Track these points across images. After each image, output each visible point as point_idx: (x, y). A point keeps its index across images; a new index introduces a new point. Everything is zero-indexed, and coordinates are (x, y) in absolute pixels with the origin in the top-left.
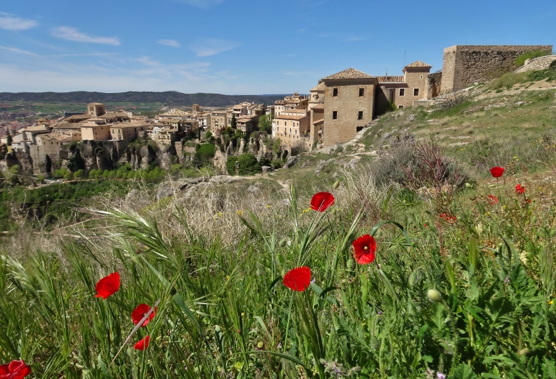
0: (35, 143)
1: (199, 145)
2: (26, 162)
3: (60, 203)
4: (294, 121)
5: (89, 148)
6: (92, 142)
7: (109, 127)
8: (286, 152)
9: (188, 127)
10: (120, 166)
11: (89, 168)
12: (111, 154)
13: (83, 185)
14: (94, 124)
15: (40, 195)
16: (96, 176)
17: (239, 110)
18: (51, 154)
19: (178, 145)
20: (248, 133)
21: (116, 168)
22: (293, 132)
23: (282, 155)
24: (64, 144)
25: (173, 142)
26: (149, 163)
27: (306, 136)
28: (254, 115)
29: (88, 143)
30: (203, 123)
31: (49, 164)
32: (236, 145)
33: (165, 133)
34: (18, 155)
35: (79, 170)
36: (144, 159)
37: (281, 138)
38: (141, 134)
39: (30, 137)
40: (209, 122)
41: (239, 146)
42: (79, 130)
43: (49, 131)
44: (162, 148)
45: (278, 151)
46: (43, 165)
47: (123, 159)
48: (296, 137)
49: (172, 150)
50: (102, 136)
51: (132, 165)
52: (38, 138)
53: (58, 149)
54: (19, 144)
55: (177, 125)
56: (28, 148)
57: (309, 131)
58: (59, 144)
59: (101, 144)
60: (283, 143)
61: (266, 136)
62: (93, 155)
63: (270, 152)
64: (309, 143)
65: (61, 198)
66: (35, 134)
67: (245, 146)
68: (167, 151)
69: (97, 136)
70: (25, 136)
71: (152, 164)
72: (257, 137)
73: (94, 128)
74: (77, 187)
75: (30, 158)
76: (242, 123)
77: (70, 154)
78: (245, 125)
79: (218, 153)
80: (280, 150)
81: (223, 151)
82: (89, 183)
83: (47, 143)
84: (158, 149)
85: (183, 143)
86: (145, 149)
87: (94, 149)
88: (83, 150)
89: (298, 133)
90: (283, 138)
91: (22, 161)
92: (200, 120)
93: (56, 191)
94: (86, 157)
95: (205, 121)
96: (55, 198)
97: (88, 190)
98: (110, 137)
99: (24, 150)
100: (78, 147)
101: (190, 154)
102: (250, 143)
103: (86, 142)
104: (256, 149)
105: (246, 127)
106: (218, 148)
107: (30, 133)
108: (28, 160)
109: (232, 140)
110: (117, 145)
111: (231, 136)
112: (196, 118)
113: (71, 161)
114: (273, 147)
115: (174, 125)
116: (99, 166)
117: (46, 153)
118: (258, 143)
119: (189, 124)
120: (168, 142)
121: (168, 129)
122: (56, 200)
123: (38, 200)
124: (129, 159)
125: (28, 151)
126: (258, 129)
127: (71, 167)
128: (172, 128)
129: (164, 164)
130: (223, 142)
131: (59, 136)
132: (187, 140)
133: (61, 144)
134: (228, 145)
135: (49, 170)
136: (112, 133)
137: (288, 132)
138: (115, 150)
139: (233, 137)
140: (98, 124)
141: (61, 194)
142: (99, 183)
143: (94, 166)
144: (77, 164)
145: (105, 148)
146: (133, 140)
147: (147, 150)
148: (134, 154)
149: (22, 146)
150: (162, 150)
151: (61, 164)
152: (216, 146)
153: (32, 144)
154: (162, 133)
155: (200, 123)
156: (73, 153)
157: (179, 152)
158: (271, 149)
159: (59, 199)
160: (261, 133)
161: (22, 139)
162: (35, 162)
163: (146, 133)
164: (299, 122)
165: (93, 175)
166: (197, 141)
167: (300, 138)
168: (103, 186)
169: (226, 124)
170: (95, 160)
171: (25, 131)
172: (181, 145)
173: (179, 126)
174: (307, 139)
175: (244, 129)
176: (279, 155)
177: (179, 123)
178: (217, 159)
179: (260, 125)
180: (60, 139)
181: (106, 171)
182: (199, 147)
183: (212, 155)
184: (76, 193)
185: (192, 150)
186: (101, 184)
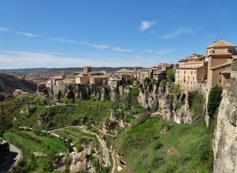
0: (55, 84)
1: (131, 88)
2: (51, 94)
3: (58, 116)
4: (192, 70)
5: (77, 87)
6: (79, 85)
7: (89, 77)
8: (184, 95)
9: (127, 78)
10: (91, 98)
11: (76, 98)
12: (87, 91)
13: (71, 107)
14: (82, 76)
15: (50, 111)
16: (78, 102)
17: (157, 67)
18: (61, 90)
19: (121, 88)
20: (160, 81)
21: (89, 99)
22: (191, 79)
23: (181, 97)
24: (67, 85)
25: (118, 86)
26: (104, 97)
27: (203, 82)
28: (165, 69)
29: (77, 85)
30: (137, 76)
31: (60, 95)
32: (151, 88)
33: (114, 81)
34: (48, 90)
35: (71, 99)
36: (102, 95)
37: (181, 84)
38: (104, 81)
39: (54, 81)
40: (140, 76)
41: (153, 90)
42: (75, 78)
43: (63, 79)
44: (112, 89)
45: (178, 94)
46: (57, 95)
47: (93, 95)
48: (193, 83)
49: (117, 91)
50: (85, 82)
51: (96, 98)
52: (57, 82)
53: (64, 88)
54: (49, 85)
55: (121, 77)
56: (52, 86)
57: (206, 78)
58: (65, 85)
59: (83, 86)
60: (182, 88)
61: (171, 83)
62: (78, 92)
63: (171, 94)
64: (206, 88)
65: (59, 113)
66: (56, 80)
67: (157, 89)
68: (114, 91)
69: (82, 82)
70: (52, 81)
71: (105, 97)
72: (165, 84)
73: (81, 78)
74: (68, 108)
75: (53, 91)
76: (156, 75)
77: (68, 90)
78: (157, 76)
79: (141, 94)
80: (180, 93)
81: (143, 92)
82: (74, 106)
83: (60, 84)
84: (110, 90)
85: (123, 87)
86: (103, 90)
87: (79, 88)
88: (74, 89)
89: (196, 80)
90: (182, 84)
91: (49, 93)
92: (135, 74)
93: (58, 109)
94: (75, 92)
95: (138, 75)
96: (57, 113)
97: (73, 109)
98: (89, 83)
99: (51, 88)
100: (72, 87)
101: (126, 93)
102: (160, 88)
103: (76, 84)
104: (164, 92)
105: (158, 77)
106: (141, 90)
107: (54, 79)
108: (52, 93)
109: (149, 86)
110: (91, 87)
111: (149, 83)
112: (133, 73)
113: (68, 94)
114: (174, 91)
115: (120, 77)
116: (81, 97)
117: (59, 89)
118: (165, 88)
119: (128, 76)
120: (115, 86)
121: (117, 79)
122: (57, 114)
123: (48, 113)
124: (96, 95)
125: (52, 89)
126: (166, 79)
127: (68, 97)
128: (119, 78)
129: (112, 99)
130: (143, 87)
131: (66, 81)
132: (126, 85)
133: (66, 85)
134: (146, 88)
135: (59, 98)
136: (90, 81)
137: (187, 79)
138: (89, 89)
139: (150, 84)
140: (84, 76)
141: (60, 111)
142: (79, 106)
143: (78, 97)
144: (71, 96)
145: (85, 88)
146: (99, 85)
147: (104, 90)
148: (98, 92)
149: (50, 86)
150: (112, 90)
151: (64, 96)
152: (139, 89)
153: (54, 85)
154: (113, 81)
155: (135, 76)
156: (70, 90)
157: (121, 92)
158: (171, 92)
159: (58, 114)
160: (168, 81)
161: (51, 83)
162: (55, 93)
163: (106, 81)
164: (196, 71)
165: (77, 102)
166: (131, 86)
167: (196, 84)
168: (80, 108)
169: (149, 76)
170: (79, 94)
171: (52, 79)
172: (122, 88)
173: (123, 77)
174: (203, 85)
175: (157, 79)
176: (178, 97)
177: (123, 76)
178: (140, 97)
179: (167, 76)
180: (65, 83)
181: (83, 100)
182: (131, 89)
183: (138, 95)
184: (67, 111)
185: (127, 91)
186: (79, 107)
